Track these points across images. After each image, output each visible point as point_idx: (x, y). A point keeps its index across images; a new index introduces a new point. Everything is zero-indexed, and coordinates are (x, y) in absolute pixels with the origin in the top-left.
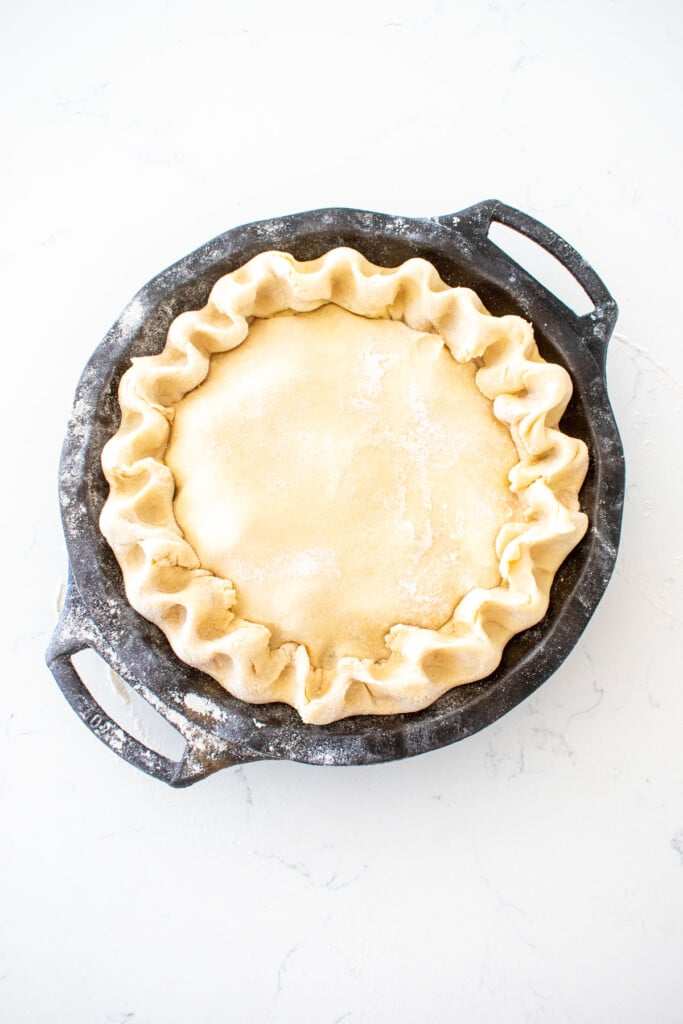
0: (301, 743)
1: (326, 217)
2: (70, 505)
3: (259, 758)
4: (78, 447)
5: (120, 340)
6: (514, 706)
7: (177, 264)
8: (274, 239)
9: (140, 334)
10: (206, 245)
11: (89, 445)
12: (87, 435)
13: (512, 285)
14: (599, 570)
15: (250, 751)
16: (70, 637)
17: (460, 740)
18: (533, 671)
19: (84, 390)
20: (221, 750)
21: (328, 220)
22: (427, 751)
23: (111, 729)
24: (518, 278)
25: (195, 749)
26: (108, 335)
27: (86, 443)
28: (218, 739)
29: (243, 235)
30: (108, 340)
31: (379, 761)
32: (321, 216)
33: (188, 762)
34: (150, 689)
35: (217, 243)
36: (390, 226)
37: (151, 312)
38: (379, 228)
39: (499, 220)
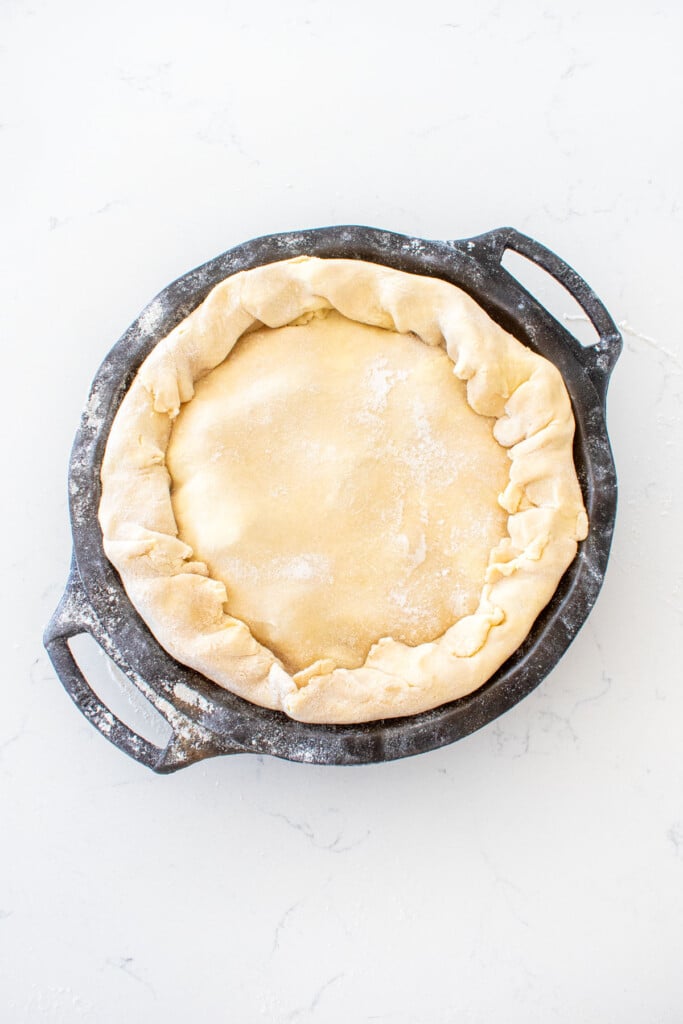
0: (283, 739)
1: (345, 234)
2: (78, 494)
3: (241, 751)
4: (90, 439)
5: (138, 338)
6: (491, 720)
7: (199, 270)
8: (294, 252)
10: (227, 253)
11: (101, 437)
12: (100, 427)
13: (520, 311)
14: (584, 594)
15: (233, 744)
16: (68, 620)
17: (436, 748)
19: (99, 384)
20: (205, 740)
21: (346, 237)
22: (403, 757)
23: (101, 712)
24: (526, 305)
25: (180, 737)
26: (127, 332)
27: (98, 434)
28: (203, 729)
29: (264, 246)
30: (127, 338)
31: (357, 763)
32: (340, 233)
33: (173, 749)
34: (142, 676)
35: (238, 252)
36: (406, 247)
37: (170, 313)
38: (396, 248)
39: (513, 248)
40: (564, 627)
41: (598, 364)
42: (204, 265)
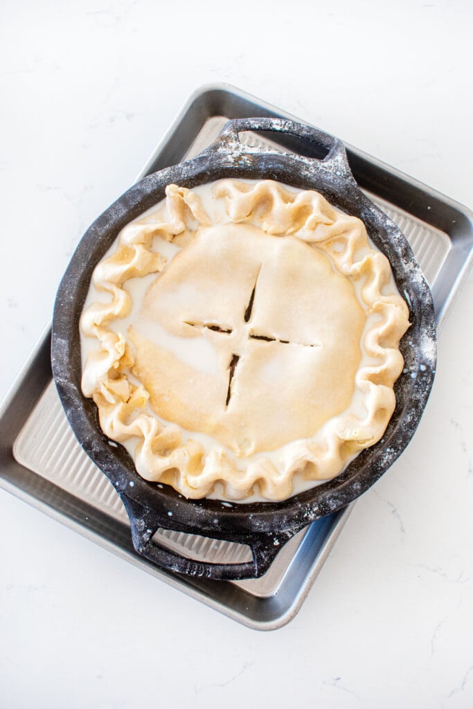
0: (180, 175)
1: (358, 487)
2: (385, 222)
4: (404, 256)
5: (426, 331)
7: (426, 398)
8: (380, 452)
9: (416, 342)
10: (418, 421)
11: (399, 261)
12: (404, 266)
13: (214, 518)
14: (61, 363)
16: (337, 158)
18: (71, 283)
19: (424, 288)
20: (220, 149)
23: (284, 127)
25: (234, 141)
26: (435, 330)
28: (225, 152)
29: (401, 441)
30: (432, 326)
32: (362, 486)
33: (233, 133)
34: (276, 155)
35: (413, 426)
36: (316, 509)
37: (420, 359)
38: (322, 503)
39: (249, 563)
40: (62, 338)
41: (142, 521)
42: (426, 404)
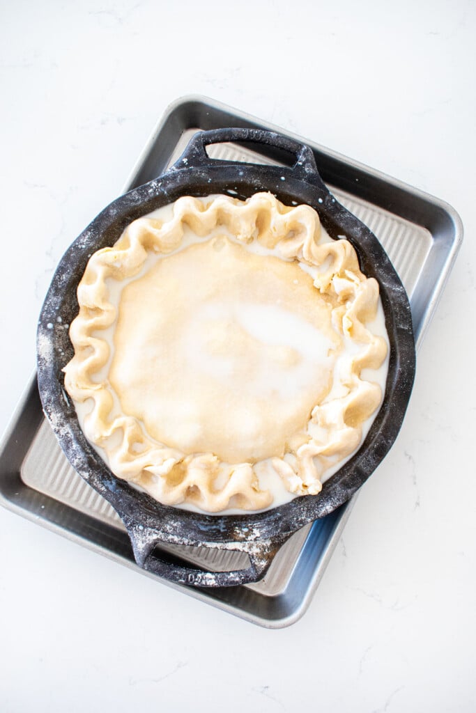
0: (308, 510)
1: (111, 211)
2: (90, 476)
3: (292, 534)
4: (70, 441)
5: (47, 364)
6: (405, 410)
7: (47, 298)
8: (91, 244)
9: (56, 353)
10: (55, 276)
11: (75, 435)
12: (70, 431)
13: (243, 176)
14: (400, 305)
15: (284, 534)
16: (144, 545)
17: (390, 448)
18: (403, 384)
19: (49, 407)
20: (269, 544)
21: (113, 212)
22: (377, 466)
23: (202, 577)
24: (243, 170)
25: (255, 554)
26: (39, 366)
27: (72, 435)
28: (263, 540)
29: (72, 255)
30: (41, 369)
31: (356, 490)
32: (108, 213)
33: (256, 563)
34: (209, 541)
35: (61, 270)
36: (151, 191)
37: (53, 336)
38: (146, 196)
39: (208, 143)
40: (403, 330)
41: (308, 172)
42: (48, 293)
